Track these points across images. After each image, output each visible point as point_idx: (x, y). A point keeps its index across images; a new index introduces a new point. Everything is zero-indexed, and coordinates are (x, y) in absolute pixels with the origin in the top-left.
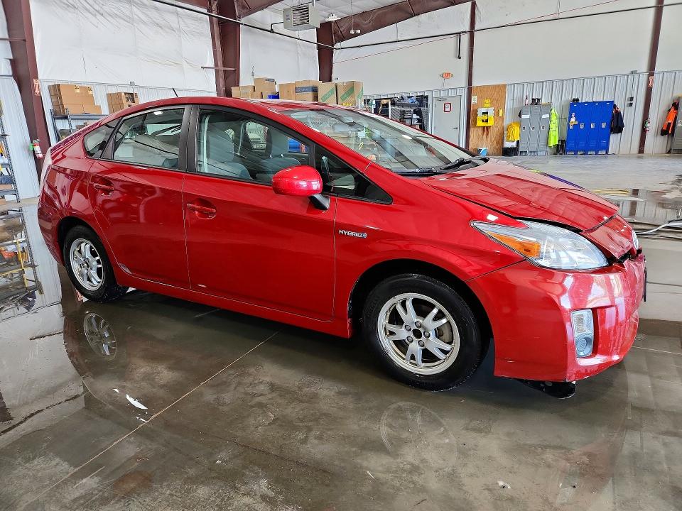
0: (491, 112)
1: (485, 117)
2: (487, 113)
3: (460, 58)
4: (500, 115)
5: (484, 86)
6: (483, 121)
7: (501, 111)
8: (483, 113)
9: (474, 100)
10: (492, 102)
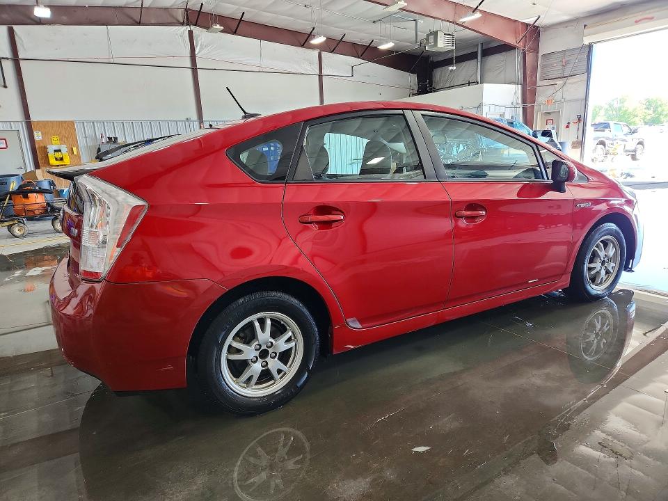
0: (64, 149)
1: (58, 155)
2: (60, 151)
3: (5, 87)
4: (75, 153)
5: (47, 122)
6: (56, 159)
7: (75, 149)
8: (55, 151)
9: (38, 136)
10: (61, 140)
